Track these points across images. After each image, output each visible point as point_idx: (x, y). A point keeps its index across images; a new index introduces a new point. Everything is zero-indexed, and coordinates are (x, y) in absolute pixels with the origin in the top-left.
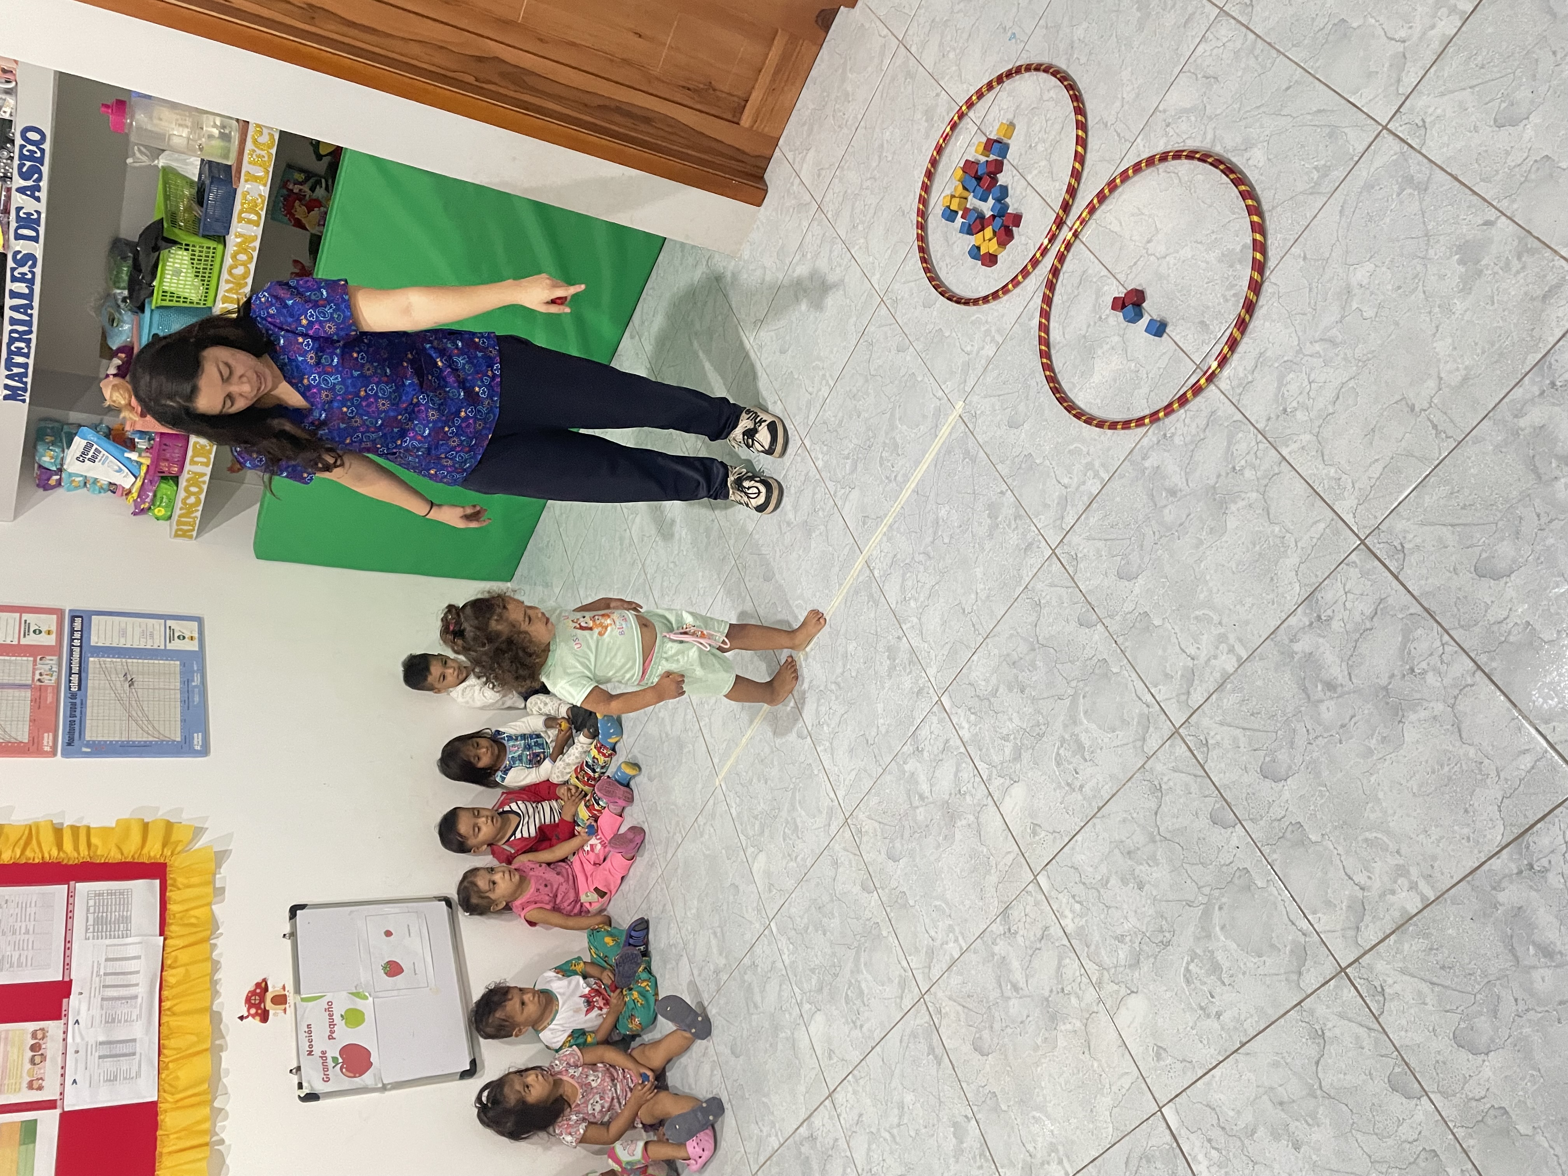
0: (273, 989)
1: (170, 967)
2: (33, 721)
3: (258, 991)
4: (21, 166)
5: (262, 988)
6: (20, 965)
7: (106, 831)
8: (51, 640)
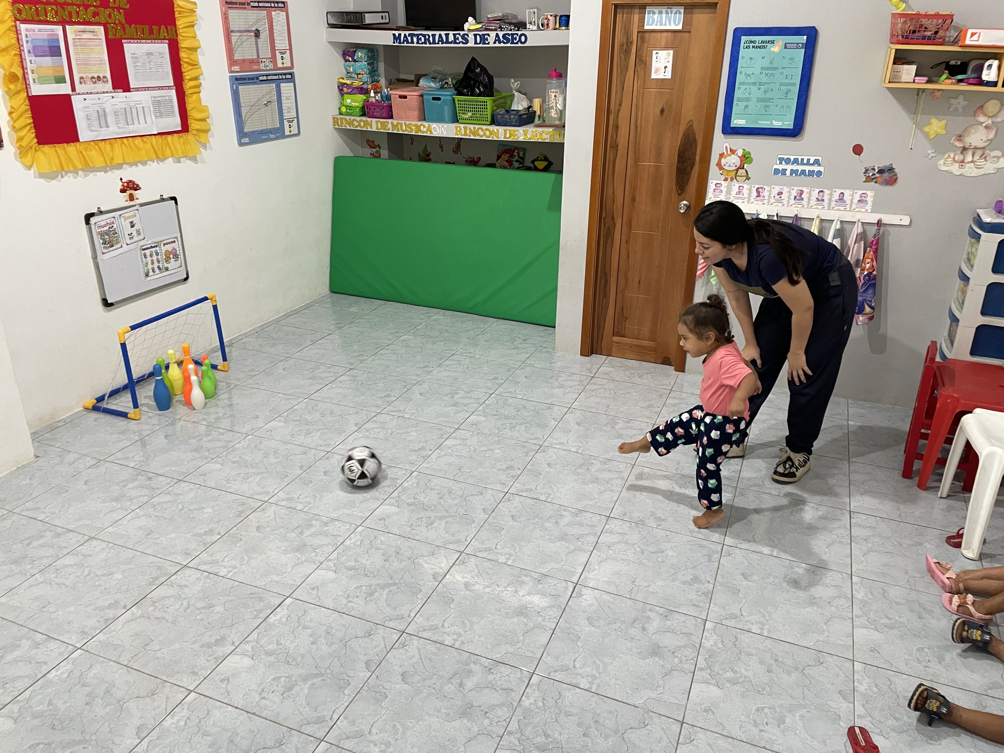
0: (136, 193)
1: (142, 140)
2: (244, 60)
3: (135, 186)
4: (509, 35)
5: (136, 188)
6: (135, 66)
7: (199, 100)
8: (280, 65)
